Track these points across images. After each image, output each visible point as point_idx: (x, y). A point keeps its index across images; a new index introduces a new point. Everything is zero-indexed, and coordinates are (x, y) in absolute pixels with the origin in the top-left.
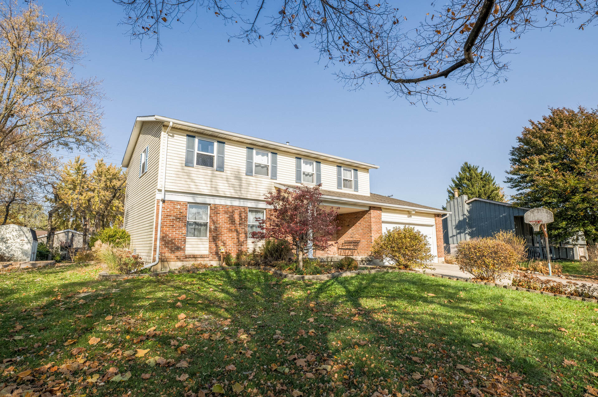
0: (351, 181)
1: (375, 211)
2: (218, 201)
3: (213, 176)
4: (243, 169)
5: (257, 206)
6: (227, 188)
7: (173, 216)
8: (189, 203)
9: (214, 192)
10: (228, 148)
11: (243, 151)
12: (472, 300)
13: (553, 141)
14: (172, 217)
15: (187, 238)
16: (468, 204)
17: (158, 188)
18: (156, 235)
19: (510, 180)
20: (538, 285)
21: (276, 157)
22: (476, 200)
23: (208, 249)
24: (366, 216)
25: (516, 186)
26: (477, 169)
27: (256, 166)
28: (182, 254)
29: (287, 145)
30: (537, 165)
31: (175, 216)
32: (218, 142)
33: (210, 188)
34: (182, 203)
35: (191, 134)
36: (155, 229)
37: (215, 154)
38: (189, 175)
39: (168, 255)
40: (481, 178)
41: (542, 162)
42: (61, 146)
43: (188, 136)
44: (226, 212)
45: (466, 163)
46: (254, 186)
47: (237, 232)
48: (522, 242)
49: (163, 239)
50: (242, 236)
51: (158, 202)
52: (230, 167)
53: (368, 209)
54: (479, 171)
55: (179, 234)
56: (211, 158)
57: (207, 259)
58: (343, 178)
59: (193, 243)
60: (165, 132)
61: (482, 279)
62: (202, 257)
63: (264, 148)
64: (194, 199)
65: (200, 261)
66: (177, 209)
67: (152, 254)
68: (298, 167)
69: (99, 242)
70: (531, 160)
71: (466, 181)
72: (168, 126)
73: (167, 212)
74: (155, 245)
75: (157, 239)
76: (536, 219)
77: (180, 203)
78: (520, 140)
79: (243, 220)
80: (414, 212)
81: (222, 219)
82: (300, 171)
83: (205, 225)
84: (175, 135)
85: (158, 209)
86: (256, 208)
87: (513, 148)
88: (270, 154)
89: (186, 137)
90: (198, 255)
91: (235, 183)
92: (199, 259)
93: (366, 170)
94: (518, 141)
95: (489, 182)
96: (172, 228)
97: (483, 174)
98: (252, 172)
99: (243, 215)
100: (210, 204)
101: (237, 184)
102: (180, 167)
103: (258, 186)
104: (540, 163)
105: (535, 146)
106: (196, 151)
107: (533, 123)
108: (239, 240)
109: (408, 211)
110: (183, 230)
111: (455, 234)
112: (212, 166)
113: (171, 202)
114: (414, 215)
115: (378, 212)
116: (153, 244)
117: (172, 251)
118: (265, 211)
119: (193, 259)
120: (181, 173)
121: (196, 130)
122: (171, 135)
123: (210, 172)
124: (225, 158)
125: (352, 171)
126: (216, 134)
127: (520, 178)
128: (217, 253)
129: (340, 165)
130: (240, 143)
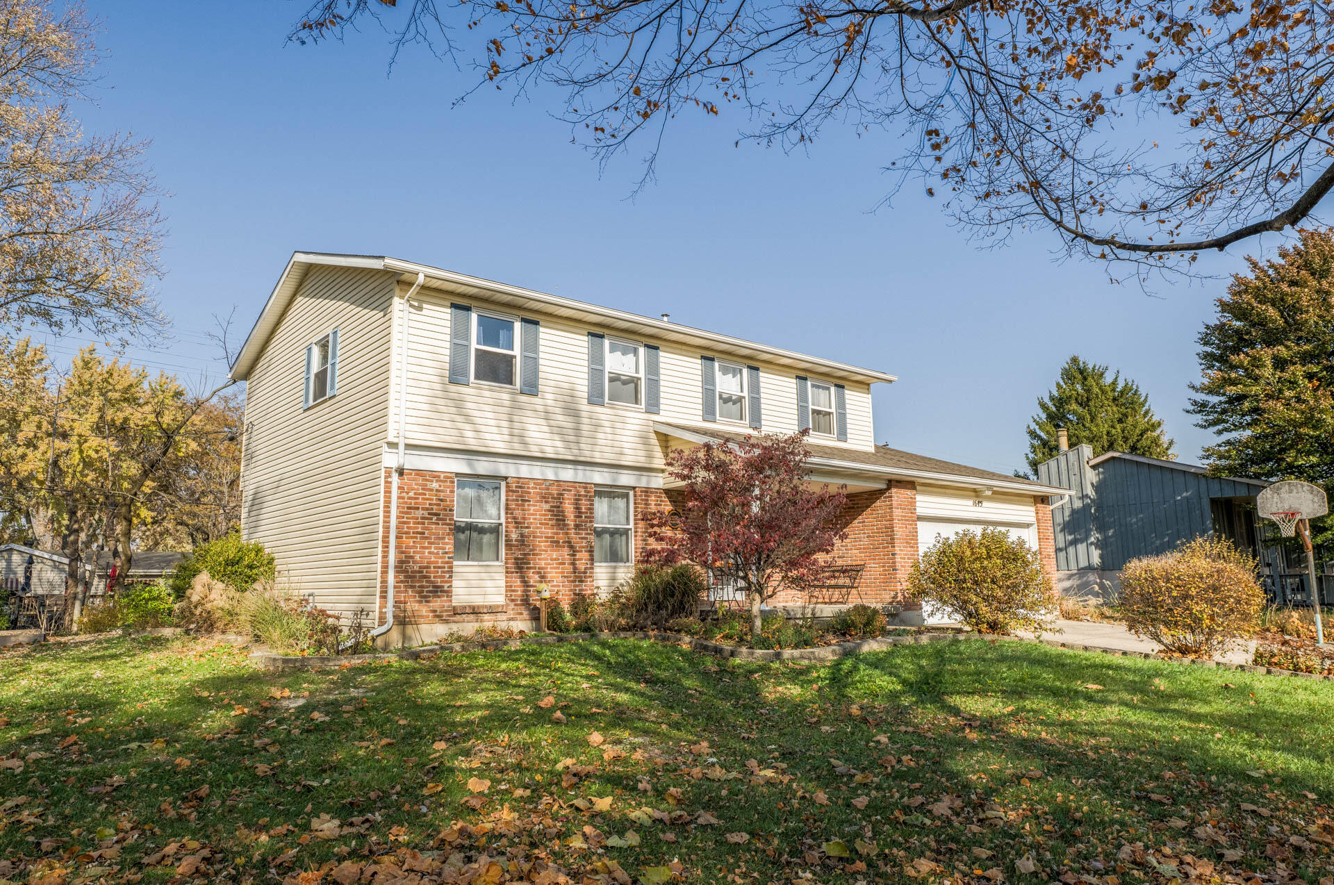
0: (829, 414)
1: (902, 491)
2: (525, 470)
3: (515, 407)
4: (583, 389)
5: (614, 480)
6: (548, 436)
7: (423, 509)
8: (457, 475)
9: (517, 446)
10: (548, 336)
11: (579, 343)
12: (1190, 696)
13: (1307, 312)
14: (421, 512)
15: (455, 563)
16: (1094, 467)
17: (391, 439)
18: (385, 556)
19: (1202, 407)
20: (1316, 662)
21: (657, 357)
22: (1113, 458)
23: (503, 590)
24: (878, 503)
25: (1214, 423)
26: (1102, 374)
27: (612, 380)
28: (446, 604)
29: (664, 323)
30: (1267, 371)
31: (427, 509)
32: (524, 320)
33: (507, 438)
34: (442, 476)
35: (461, 302)
36: (383, 542)
37: (517, 351)
38: (459, 404)
39: (413, 605)
40: (1114, 399)
41: (1280, 364)
42: (28, 319)
43: (454, 306)
44: (544, 498)
45: (1075, 360)
46: (608, 430)
47: (571, 547)
48: (1251, 564)
49: (401, 567)
50: (583, 556)
51: (388, 475)
52: (553, 383)
53: (884, 486)
54: (1108, 379)
55: (438, 553)
56: (509, 360)
57: (504, 617)
58: (811, 407)
59: (471, 576)
60: (402, 297)
61: (1184, 651)
62: (493, 610)
63: (629, 335)
64: (470, 465)
65: (488, 622)
66: (432, 490)
67: (378, 605)
68: (708, 380)
69: (204, 578)
70: (1254, 358)
71: (1074, 406)
72: (411, 284)
73: (410, 498)
74: (384, 582)
75: (387, 567)
76: (1287, 507)
77: (439, 477)
78: (1225, 307)
79: (584, 516)
80: (989, 493)
81: (536, 513)
82: (714, 391)
83: (495, 530)
84: (425, 306)
85: (388, 492)
86: (611, 486)
87: (1208, 327)
88: (642, 350)
89: (449, 311)
90: (483, 607)
91: (565, 424)
92: (486, 617)
93: (863, 385)
94: (1220, 309)
95: (1133, 409)
96: (421, 538)
97: (1119, 388)
98: (602, 396)
99: (584, 504)
100: (506, 478)
101: (570, 425)
102: (438, 387)
103: (618, 431)
104: (1275, 367)
105: (1262, 323)
106: (474, 345)
107: (1255, 265)
108: (575, 568)
109: (975, 491)
110: (447, 544)
111: (1062, 545)
112: (510, 381)
113: (419, 472)
114: (989, 499)
115: (909, 493)
116: (379, 579)
117: (424, 598)
118: (631, 493)
119: (472, 617)
120: (442, 402)
121: (474, 291)
122: (416, 304)
123: (506, 396)
124: (541, 362)
125: (833, 389)
126: (521, 301)
127: (1226, 403)
128: (526, 601)
129: (802, 374)
130: (572, 322)
